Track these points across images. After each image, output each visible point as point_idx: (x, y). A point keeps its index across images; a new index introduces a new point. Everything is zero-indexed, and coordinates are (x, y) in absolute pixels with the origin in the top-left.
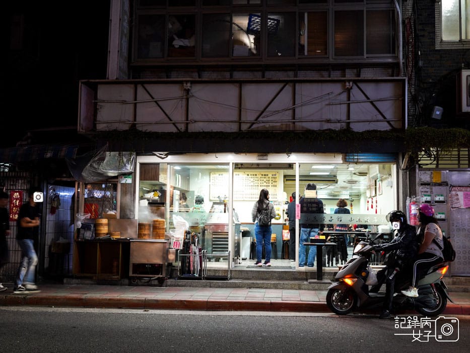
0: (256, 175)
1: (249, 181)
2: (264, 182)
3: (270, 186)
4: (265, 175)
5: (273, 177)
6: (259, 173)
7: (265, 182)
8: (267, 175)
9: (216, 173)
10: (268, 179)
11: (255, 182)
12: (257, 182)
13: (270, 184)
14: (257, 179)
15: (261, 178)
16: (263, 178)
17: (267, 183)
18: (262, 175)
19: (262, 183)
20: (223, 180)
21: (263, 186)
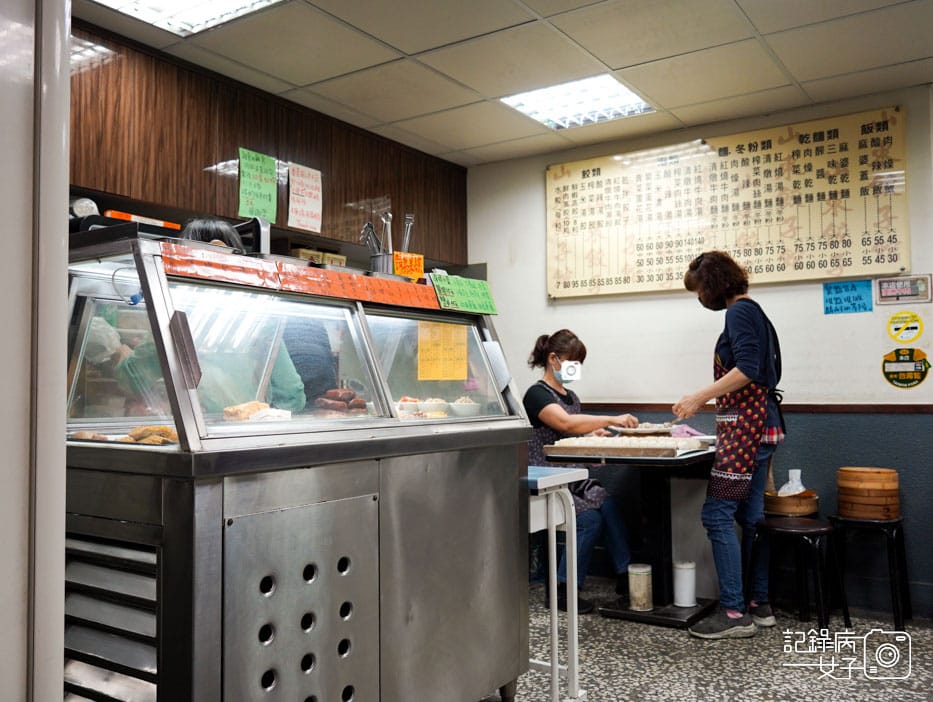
0: (767, 145)
1: (732, 185)
2: (812, 175)
3: (855, 192)
4: (819, 137)
5: (868, 137)
6: (783, 132)
7: (821, 174)
8: (834, 134)
9: (568, 166)
10: (838, 157)
11: (764, 181)
12: (773, 180)
13: (854, 185)
14: (773, 166)
15: (796, 154)
16: (808, 152)
17: (831, 179)
18: (802, 139)
19: (802, 185)
20: (600, 197)
21: (809, 198)
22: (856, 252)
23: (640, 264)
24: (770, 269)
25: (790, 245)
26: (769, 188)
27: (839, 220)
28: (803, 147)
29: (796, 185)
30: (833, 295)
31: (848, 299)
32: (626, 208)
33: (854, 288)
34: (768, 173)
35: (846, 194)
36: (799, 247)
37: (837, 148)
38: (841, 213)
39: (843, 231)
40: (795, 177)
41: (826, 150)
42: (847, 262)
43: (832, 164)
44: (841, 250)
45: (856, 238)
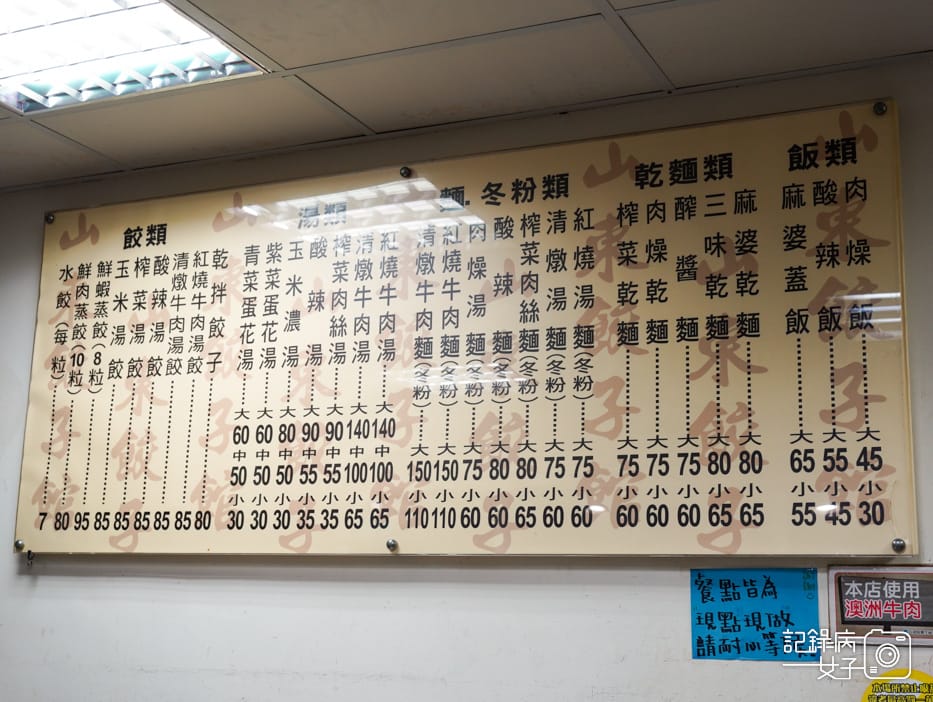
0: (557, 186)
1: (469, 287)
2: (666, 271)
3: (773, 323)
4: (684, 171)
5: (807, 178)
6: (596, 155)
7: (687, 269)
8: (721, 166)
9: (93, 217)
10: (731, 226)
11: (548, 280)
12: (569, 279)
14: (571, 241)
15: (627, 213)
16: (656, 210)
17: (714, 285)
18: (644, 175)
19: (642, 294)
20: (160, 299)
21: (658, 331)
22: (776, 486)
23: (238, 477)
24: (553, 518)
25: (606, 455)
26: (559, 299)
27: (732, 397)
28: (644, 197)
29: (626, 293)
30: (717, 606)
31: (755, 621)
32: (216, 330)
33: (770, 588)
34: (556, 260)
35: (750, 325)
36: (628, 461)
37: (729, 204)
38: (735, 374)
39: (742, 427)
40: (622, 274)
41: (701, 208)
42: (753, 516)
43: (716, 245)
44: (735, 479)
45: (775, 449)
